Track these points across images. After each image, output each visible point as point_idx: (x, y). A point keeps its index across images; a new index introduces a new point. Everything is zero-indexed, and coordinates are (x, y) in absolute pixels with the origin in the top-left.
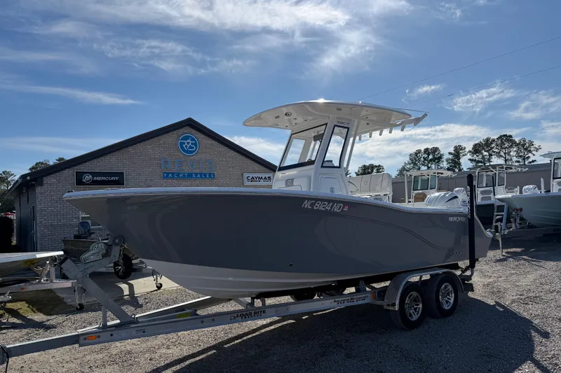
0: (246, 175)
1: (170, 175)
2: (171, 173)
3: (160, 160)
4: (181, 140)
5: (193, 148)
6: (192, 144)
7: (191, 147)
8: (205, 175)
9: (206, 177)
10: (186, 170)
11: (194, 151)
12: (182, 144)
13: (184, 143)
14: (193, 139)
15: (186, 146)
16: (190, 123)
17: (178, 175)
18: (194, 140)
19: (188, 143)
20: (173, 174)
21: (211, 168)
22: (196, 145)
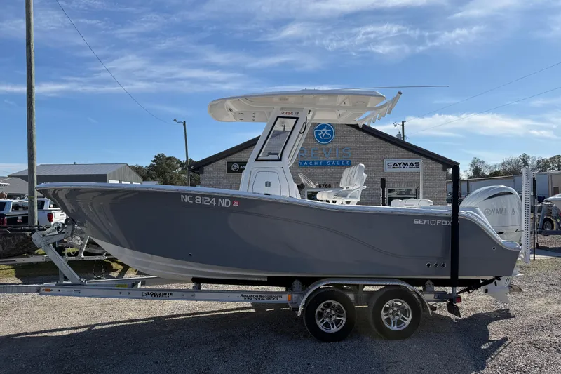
0: (387, 162)
1: (306, 163)
4: (317, 129)
5: (329, 136)
6: (328, 132)
7: (326, 136)
8: (340, 162)
9: (341, 164)
10: (322, 158)
11: (329, 139)
12: (318, 133)
13: (320, 132)
14: (329, 128)
15: (322, 135)
17: (313, 163)
18: (331, 128)
19: (324, 132)
20: (308, 162)
21: (347, 155)
22: (331, 133)
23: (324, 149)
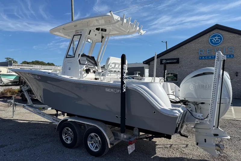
1: (203, 58)
2: (204, 57)
3: (198, 50)
4: (211, 37)
5: (219, 41)
6: (218, 39)
7: (217, 41)
11: (219, 43)
12: (211, 40)
13: (213, 39)
14: (219, 36)
15: (214, 41)
16: (217, 27)
17: (208, 57)
20: (205, 57)
21: (232, 51)
22: (221, 39)
23: (215, 49)
